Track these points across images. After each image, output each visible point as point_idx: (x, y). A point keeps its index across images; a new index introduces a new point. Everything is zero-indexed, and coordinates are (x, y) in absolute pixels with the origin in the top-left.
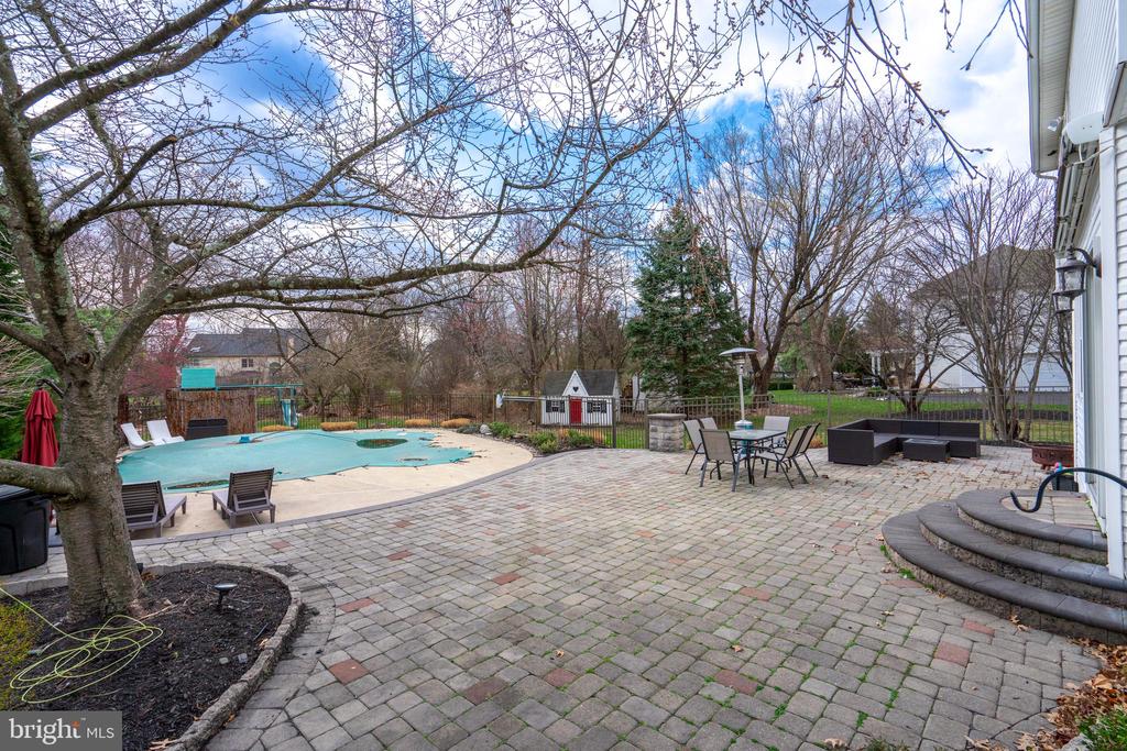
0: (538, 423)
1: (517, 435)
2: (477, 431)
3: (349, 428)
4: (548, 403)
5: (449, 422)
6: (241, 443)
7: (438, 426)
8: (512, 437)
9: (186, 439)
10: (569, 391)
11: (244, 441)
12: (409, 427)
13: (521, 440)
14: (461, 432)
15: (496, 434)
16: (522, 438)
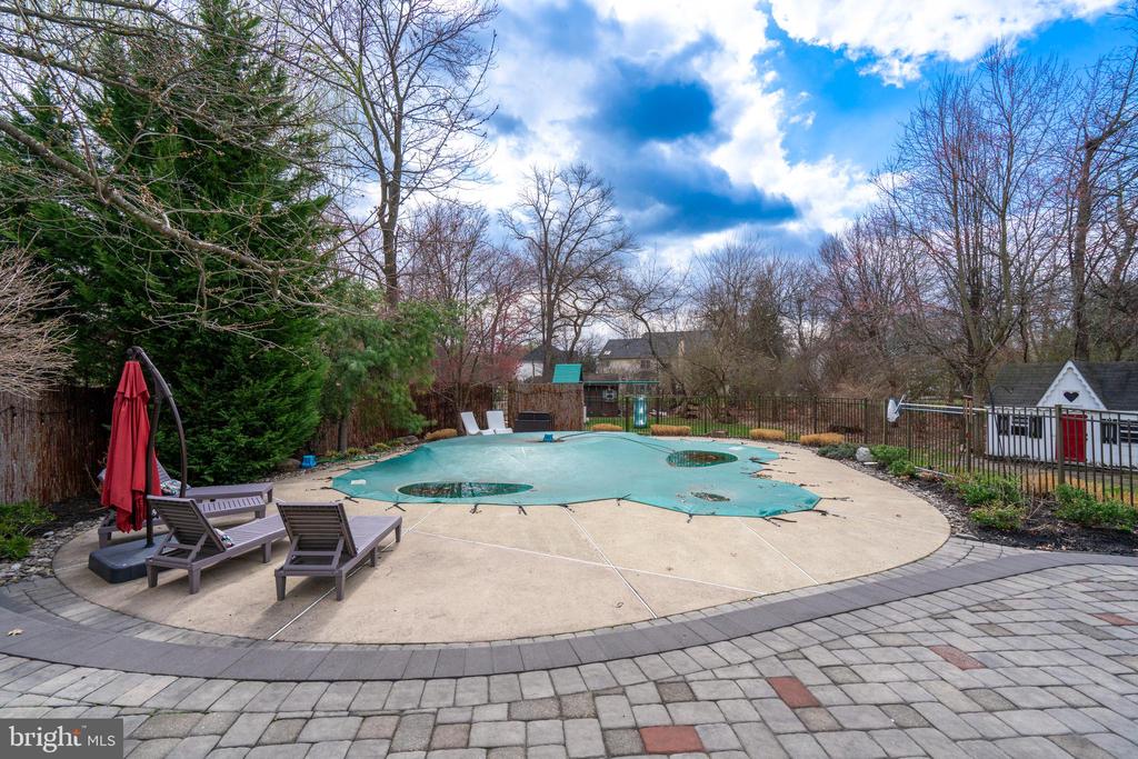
0: (979, 451)
1: (924, 473)
2: (848, 456)
3: (679, 434)
4: (1002, 419)
5: (812, 436)
6: (544, 441)
7: (791, 440)
8: (913, 477)
9: (514, 431)
10: (1053, 398)
11: (548, 439)
12: (754, 438)
13: (931, 485)
14: (823, 454)
15: (882, 466)
16: (933, 480)
